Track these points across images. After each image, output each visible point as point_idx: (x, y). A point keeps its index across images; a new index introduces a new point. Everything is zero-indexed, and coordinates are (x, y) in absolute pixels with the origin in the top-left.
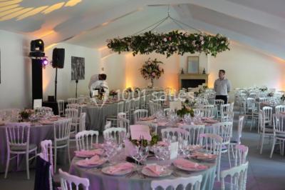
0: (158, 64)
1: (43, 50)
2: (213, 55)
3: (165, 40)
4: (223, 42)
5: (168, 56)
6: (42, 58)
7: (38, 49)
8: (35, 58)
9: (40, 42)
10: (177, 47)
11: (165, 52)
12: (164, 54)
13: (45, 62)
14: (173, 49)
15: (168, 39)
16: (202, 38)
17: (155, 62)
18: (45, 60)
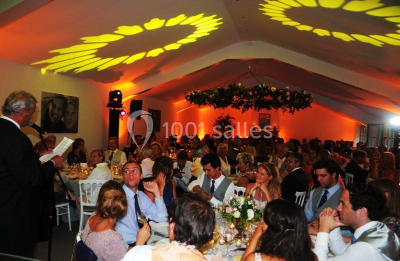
0: (230, 120)
1: (121, 101)
2: (291, 112)
3: (251, 94)
4: (307, 99)
5: (244, 111)
6: (120, 109)
7: (116, 99)
8: (113, 109)
9: (119, 93)
10: (253, 103)
11: (241, 108)
12: (239, 109)
13: (123, 113)
14: (250, 104)
15: (253, 93)
16: (288, 93)
17: (228, 117)
18: (123, 111)
